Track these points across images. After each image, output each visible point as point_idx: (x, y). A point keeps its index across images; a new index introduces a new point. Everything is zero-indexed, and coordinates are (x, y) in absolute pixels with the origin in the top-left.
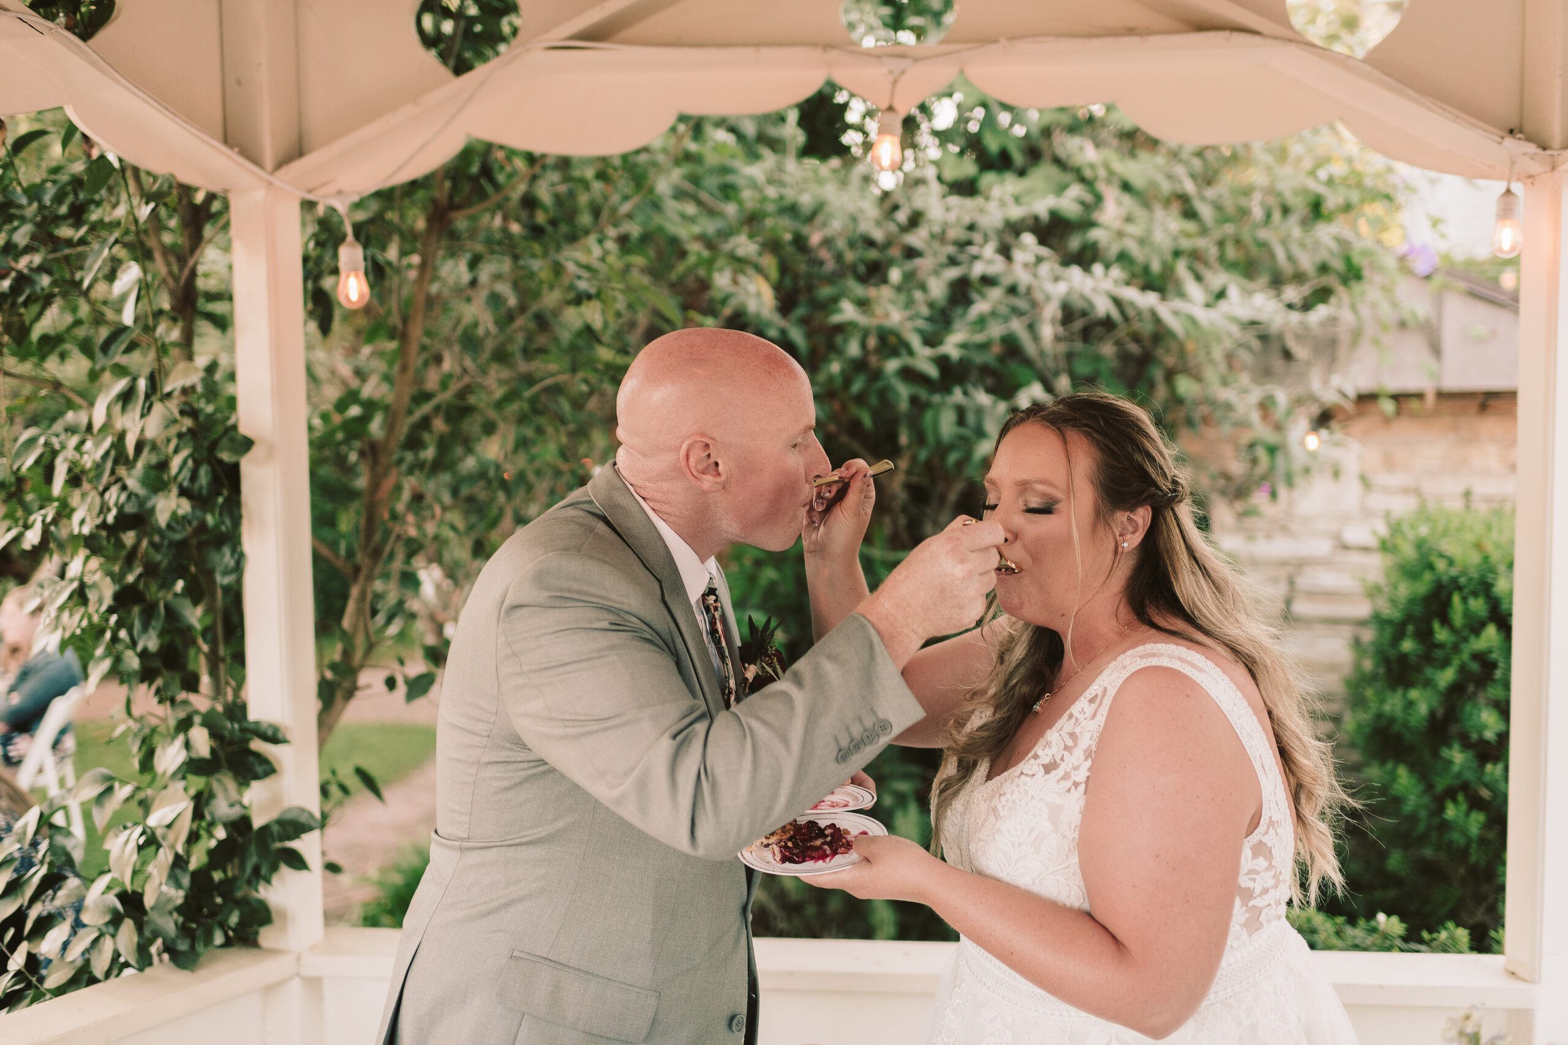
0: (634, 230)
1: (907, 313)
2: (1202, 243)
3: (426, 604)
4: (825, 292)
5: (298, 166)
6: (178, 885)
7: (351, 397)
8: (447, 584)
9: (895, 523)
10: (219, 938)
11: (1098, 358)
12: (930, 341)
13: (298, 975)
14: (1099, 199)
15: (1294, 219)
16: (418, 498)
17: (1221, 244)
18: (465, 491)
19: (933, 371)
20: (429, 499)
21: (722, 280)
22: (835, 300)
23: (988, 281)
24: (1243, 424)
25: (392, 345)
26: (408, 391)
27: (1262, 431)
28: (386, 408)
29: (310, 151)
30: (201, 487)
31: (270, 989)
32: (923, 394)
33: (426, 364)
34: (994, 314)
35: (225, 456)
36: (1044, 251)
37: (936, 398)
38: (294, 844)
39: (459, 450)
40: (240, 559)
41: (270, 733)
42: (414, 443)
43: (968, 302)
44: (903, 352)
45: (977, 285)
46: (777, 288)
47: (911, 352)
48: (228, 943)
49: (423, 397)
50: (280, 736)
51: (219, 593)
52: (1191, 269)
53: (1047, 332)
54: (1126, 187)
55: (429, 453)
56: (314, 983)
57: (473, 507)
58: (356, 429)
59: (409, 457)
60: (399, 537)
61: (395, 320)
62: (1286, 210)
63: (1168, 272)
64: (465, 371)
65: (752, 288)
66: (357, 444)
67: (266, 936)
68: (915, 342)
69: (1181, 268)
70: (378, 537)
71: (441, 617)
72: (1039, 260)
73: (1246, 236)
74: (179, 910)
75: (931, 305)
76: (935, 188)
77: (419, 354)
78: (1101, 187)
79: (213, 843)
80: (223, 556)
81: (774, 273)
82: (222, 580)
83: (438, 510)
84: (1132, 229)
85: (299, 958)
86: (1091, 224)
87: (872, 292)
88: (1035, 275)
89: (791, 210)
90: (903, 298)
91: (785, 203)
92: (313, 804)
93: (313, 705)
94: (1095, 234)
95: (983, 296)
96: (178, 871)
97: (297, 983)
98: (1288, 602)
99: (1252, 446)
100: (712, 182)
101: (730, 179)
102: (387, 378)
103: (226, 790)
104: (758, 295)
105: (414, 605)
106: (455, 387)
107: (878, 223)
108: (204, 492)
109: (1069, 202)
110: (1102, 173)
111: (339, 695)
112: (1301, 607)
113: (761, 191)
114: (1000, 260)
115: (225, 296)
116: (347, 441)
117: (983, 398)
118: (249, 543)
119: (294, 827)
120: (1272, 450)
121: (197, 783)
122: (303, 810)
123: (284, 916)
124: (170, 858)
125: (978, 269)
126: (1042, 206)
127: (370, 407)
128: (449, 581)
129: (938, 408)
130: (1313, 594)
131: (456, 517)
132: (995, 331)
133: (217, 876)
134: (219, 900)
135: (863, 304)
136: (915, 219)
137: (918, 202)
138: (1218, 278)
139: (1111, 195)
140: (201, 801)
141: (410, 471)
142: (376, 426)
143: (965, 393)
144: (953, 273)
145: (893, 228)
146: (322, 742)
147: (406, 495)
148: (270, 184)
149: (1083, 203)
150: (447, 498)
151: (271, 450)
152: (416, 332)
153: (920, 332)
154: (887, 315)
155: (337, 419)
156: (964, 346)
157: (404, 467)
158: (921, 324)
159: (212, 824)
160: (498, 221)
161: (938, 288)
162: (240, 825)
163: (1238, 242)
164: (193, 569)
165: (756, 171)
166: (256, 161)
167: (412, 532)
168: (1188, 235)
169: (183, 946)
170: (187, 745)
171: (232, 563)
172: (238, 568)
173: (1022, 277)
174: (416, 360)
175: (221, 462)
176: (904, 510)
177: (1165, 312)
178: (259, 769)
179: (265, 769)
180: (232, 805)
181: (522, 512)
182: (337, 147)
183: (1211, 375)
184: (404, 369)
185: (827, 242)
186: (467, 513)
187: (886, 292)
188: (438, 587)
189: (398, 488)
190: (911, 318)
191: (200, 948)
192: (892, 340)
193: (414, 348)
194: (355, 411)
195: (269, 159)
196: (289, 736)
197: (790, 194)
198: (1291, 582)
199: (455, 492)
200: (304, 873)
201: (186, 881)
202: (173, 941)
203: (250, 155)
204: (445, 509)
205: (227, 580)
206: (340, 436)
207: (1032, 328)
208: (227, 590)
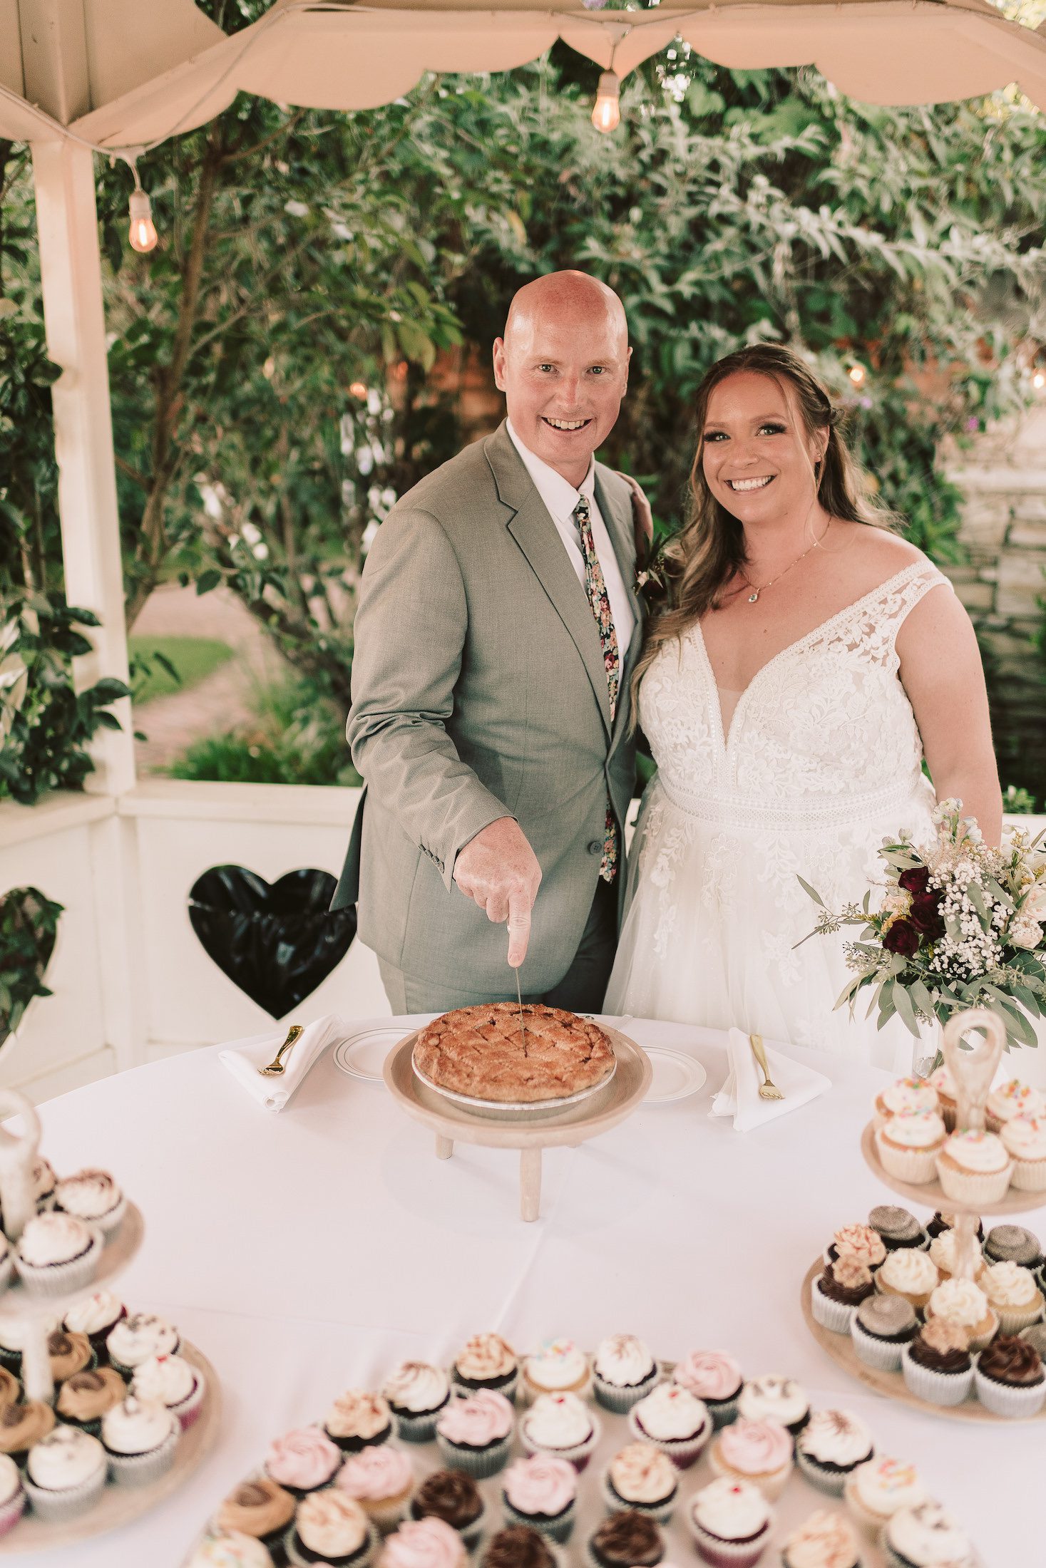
0: (395, 167)
1: (648, 252)
2: (933, 182)
3: (211, 518)
4: (576, 228)
5: (89, 119)
6: (20, 738)
7: (140, 326)
8: (230, 501)
9: (640, 448)
10: (54, 780)
11: (830, 294)
12: (669, 278)
13: (116, 813)
14: (835, 137)
15: (1026, 158)
16: (202, 419)
17: (952, 182)
18: (243, 414)
19: (668, 307)
20: (211, 421)
21: (476, 215)
22: (583, 236)
23: (724, 219)
24: (958, 359)
25: (176, 278)
26: (191, 322)
27: (977, 367)
28: (172, 338)
29: (99, 106)
30: (20, 408)
31: (95, 824)
32: (663, 327)
33: (206, 296)
34: (728, 252)
35: (39, 381)
36: (777, 193)
37: (673, 333)
38: (109, 709)
39: (238, 376)
40: (54, 470)
41: (86, 617)
42: (197, 369)
43: (703, 240)
44: (644, 289)
45: (715, 223)
46: (529, 226)
47: (650, 289)
48: (60, 787)
49: (204, 327)
50: (94, 620)
51: (38, 500)
52: (920, 208)
53: (778, 268)
54: (863, 126)
55: (211, 378)
56: (130, 821)
57: (250, 428)
58: (145, 356)
59: (194, 382)
60: (187, 454)
61: (177, 257)
62: (1017, 150)
63: (899, 212)
64: (242, 301)
65: (504, 225)
66: (147, 370)
67: (90, 782)
68: (654, 279)
69: (911, 208)
70: (168, 455)
71: (224, 530)
72: (770, 200)
73: (978, 174)
74: (21, 757)
75: (670, 242)
76: (680, 127)
77: (200, 288)
78: (839, 125)
79: (42, 709)
80: (40, 468)
81: (527, 211)
82: (41, 488)
83: (219, 431)
84: (864, 170)
85: (117, 801)
86: (826, 163)
87: (617, 229)
88: (768, 216)
89: (541, 146)
90: (645, 235)
91: (537, 139)
92: (124, 677)
93: (120, 597)
94: (827, 174)
95: (718, 234)
96: (20, 727)
97: (115, 823)
98: (1009, 529)
99: (965, 382)
100: (469, 118)
101: (485, 115)
102: (169, 306)
103: (52, 662)
104: (511, 231)
105: (199, 520)
106: (232, 320)
107: (623, 163)
108: (23, 412)
109: (808, 140)
110: (840, 111)
111: (141, 589)
112: (1019, 536)
113: (515, 129)
114: (734, 199)
115: (28, 232)
116: (137, 368)
117: (717, 333)
118: (62, 457)
119: (107, 692)
120: (985, 385)
121: (32, 654)
122: (116, 681)
123: (104, 766)
124: (13, 715)
125: (715, 209)
126: (779, 146)
127: (157, 334)
128: (232, 499)
129: (674, 341)
130: (1030, 523)
131: (236, 438)
132: (728, 269)
133: (50, 733)
134: (50, 753)
135: (608, 241)
136: (661, 157)
137: (664, 141)
138: (945, 217)
139: (848, 133)
140: (34, 674)
141: (194, 395)
142: (163, 355)
143: (701, 328)
144: (691, 212)
145: (637, 168)
146: (129, 627)
147: (190, 417)
148: (66, 136)
149: (819, 143)
150: (227, 421)
151: (77, 376)
152: (198, 269)
153: (659, 269)
154: (629, 254)
155: (129, 347)
156: (698, 283)
157: (189, 392)
158: (660, 261)
159: (41, 692)
160: (267, 163)
161: (676, 227)
162: (64, 693)
163: (969, 180)
164: (14, 479)
165: (510, 110)
166: (54, 116)
167: (198, 449)
168: (920, 174)
169: (26, 787)
170: (20, 625)
171: (48, 474)
172: (54, 477)
173: (755, 218)
174: (197, 295)
175: (35, 386)
176: (648, 437)
177: (888, 252)
178: (79, 647)
179: (83, 646)
180: (59, 675)
181: (296, 434)
182: (123, 101)
183: (937, 312)
184: (187, 302)
185: (575, 180)
186: (246, 434)
187: (628, 230)
188: (222, 503)
189: (184, 410)
190: (650, 256)
191: (38, 787)
192: (633, 276)
193: (195, 282)
194: (144, 339)
195: (64, 114)
196: (101, 620)
197: (541, 130)
198: (1012, 512)
199: (234, 414)
200: (118, 733)
201: (26, 734)
202: (17, 782)
203: (48, 109)
204: (226, 430)
205: (44, 489)
206: (131, 362)
207: (767, 266)
208: (44, 496)
